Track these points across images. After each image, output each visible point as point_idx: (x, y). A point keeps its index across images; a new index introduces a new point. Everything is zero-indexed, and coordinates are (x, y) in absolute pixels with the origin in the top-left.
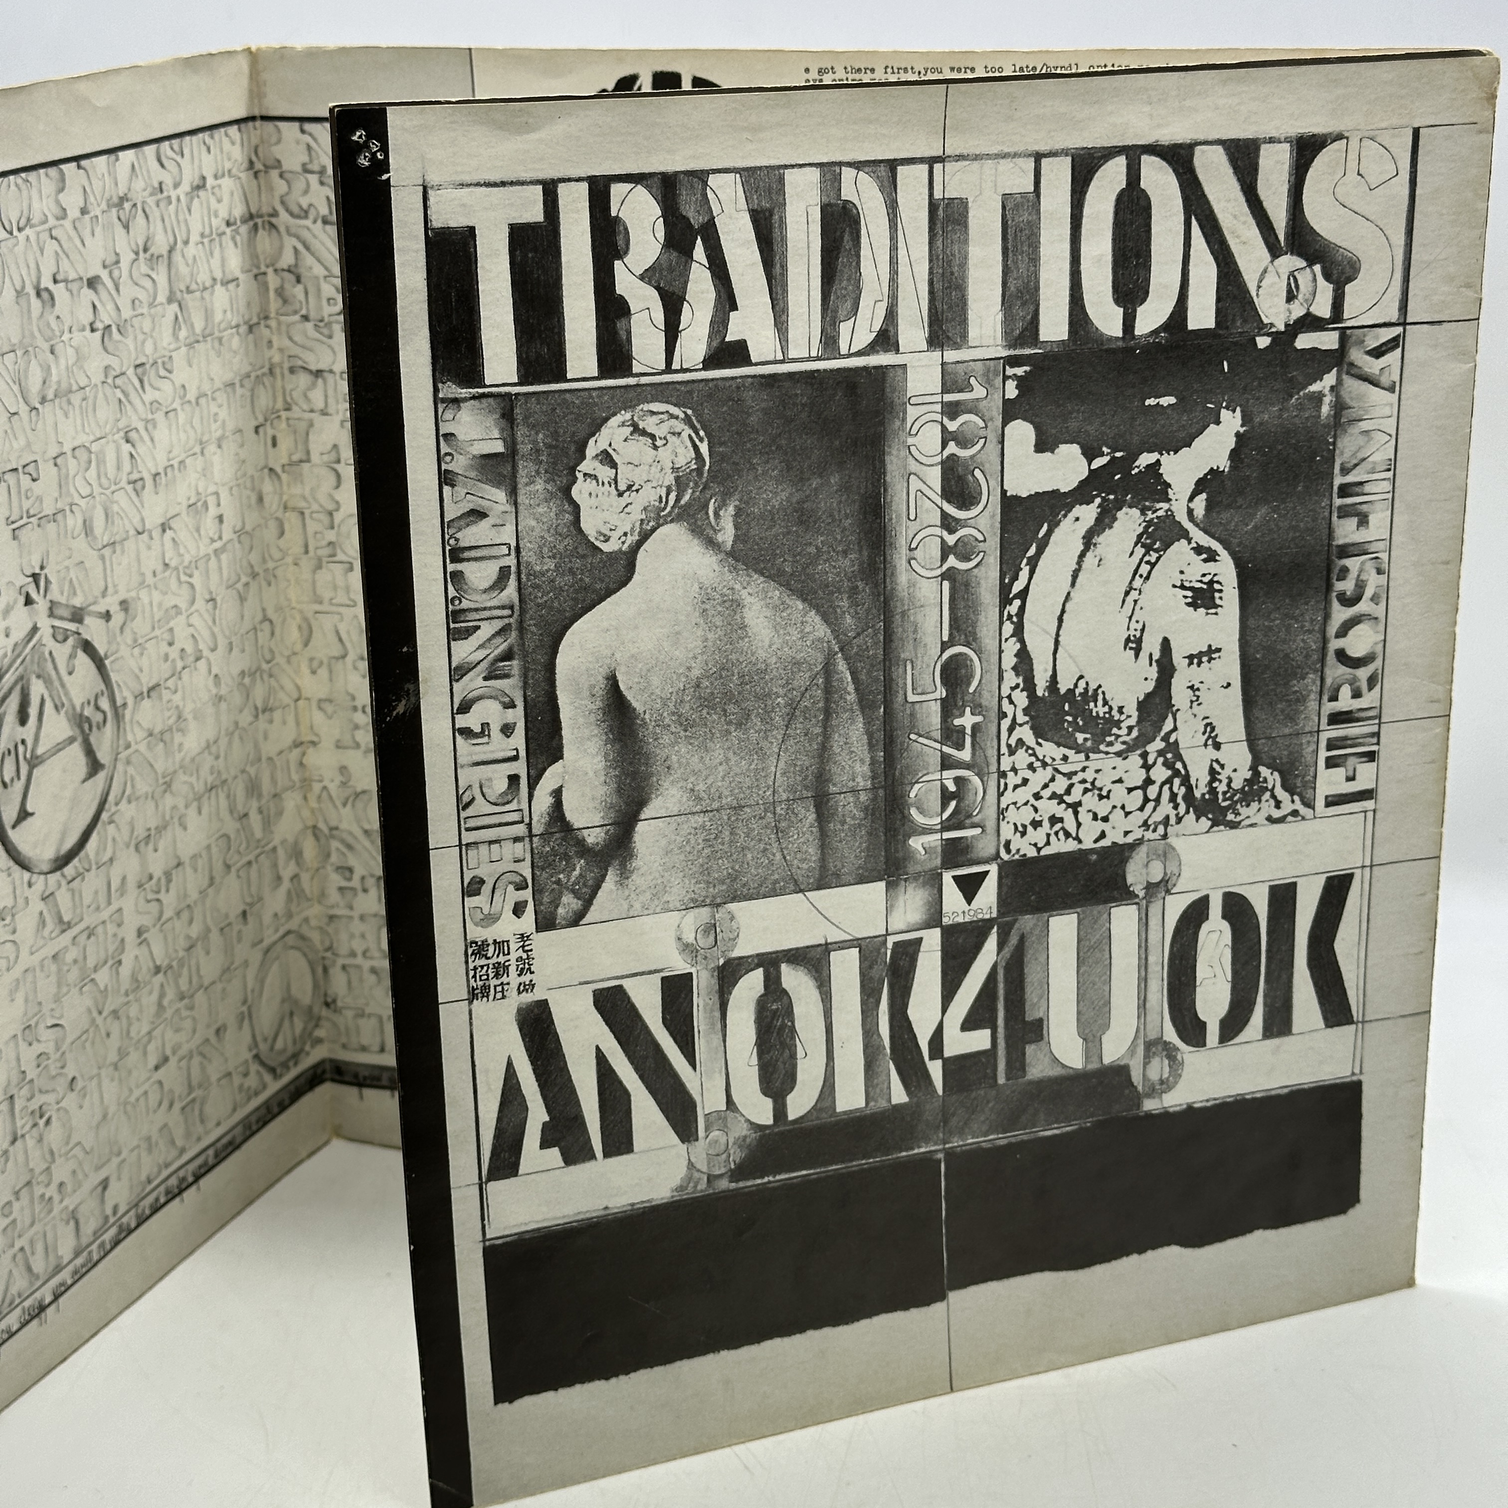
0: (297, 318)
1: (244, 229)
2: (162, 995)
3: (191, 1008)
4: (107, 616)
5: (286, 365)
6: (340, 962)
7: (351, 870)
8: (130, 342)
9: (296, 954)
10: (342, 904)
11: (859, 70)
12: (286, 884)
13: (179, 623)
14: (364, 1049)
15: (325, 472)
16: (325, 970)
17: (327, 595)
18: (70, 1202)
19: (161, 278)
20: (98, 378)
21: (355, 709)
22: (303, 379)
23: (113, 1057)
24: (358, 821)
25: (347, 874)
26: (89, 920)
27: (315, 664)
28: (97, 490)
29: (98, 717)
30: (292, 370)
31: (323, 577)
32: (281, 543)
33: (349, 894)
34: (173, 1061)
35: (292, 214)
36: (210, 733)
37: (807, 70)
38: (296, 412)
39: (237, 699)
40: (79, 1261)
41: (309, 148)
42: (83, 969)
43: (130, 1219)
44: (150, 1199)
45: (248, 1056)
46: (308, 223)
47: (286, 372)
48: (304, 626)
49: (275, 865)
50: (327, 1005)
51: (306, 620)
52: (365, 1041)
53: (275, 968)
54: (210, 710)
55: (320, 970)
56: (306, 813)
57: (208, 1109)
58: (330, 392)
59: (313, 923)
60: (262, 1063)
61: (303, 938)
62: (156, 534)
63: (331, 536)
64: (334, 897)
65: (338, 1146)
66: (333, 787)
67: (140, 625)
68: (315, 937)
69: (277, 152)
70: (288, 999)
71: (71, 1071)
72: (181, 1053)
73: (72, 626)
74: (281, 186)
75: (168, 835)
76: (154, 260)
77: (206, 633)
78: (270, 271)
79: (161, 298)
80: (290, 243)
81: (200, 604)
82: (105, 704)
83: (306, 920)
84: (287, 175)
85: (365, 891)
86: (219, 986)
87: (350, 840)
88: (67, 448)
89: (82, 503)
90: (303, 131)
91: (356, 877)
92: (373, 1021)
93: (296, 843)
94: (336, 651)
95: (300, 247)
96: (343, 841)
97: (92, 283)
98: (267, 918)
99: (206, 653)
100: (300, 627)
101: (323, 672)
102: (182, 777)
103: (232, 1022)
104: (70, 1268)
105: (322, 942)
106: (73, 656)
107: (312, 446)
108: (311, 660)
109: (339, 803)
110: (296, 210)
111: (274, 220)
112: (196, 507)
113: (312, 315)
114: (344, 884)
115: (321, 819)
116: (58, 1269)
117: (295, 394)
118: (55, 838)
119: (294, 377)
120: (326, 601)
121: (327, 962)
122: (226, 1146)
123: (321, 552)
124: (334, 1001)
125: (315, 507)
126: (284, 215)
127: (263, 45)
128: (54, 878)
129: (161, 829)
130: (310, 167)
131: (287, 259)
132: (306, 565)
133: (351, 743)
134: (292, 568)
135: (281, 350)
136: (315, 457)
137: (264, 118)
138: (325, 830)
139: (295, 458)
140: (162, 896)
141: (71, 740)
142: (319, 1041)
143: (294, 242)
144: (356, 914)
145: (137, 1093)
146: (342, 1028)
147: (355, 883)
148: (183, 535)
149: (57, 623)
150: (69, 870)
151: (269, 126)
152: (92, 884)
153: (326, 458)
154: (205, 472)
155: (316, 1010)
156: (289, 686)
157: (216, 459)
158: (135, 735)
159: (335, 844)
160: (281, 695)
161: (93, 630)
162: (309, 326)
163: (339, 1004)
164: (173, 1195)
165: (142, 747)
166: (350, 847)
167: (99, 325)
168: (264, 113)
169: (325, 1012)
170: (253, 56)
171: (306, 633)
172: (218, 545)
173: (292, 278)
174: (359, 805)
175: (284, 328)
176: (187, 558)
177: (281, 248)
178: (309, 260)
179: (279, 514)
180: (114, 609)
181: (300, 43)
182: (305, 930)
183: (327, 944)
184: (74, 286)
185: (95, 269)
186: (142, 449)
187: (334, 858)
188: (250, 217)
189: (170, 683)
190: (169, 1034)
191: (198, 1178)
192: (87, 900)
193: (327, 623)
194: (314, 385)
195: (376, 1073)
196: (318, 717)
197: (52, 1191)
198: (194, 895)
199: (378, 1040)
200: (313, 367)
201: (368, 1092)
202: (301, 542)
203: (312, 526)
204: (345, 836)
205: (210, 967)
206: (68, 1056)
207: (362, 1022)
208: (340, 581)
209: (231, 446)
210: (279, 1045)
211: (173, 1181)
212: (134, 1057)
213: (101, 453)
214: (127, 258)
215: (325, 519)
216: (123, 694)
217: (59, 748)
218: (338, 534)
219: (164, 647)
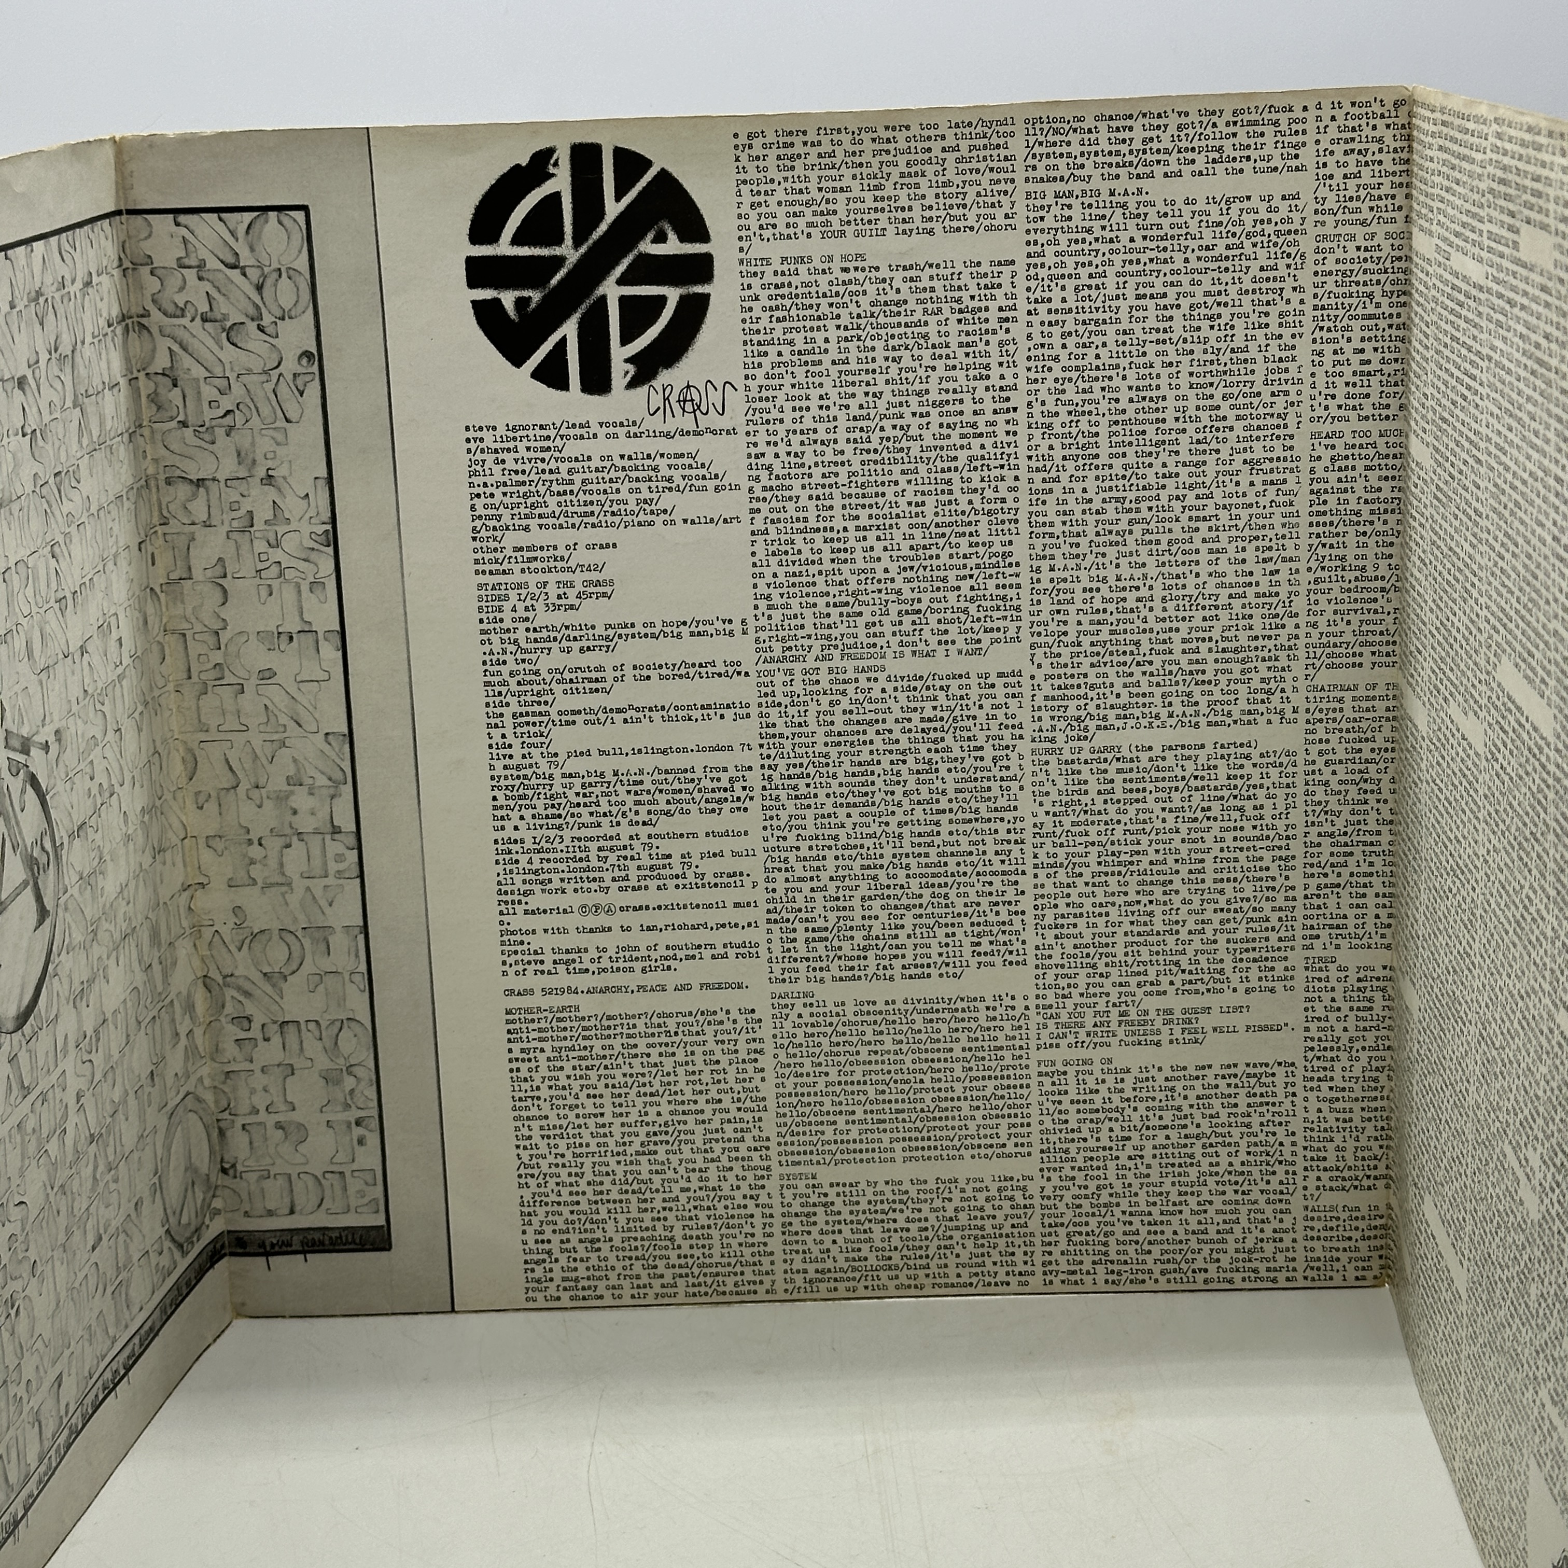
0: (174, 424)
1: (119, 330)
2: (96, 1168)
3: (116, 1181)
4: (46, 747)
5: (162, 477)
6: (240, 1121)
7: (249, 1020)
8: (49, 447)
9: (193, 1117)
10: (240, 1057)
11: (791, 133)
12: (183, 1041)
13: (96, 755)
14: (270, 1213)
15: (208, 588)
16: (222, 1133)
17: (213, 723)
18: (34, 1403)
19: (67, 379)
20: (29, 488)
21: (250, 842)
22: (183, 490)
23: (62, 1238)
24: (256, 964)
25: (246, 1024)
26: (43, 1086)
27: (202, 799)
28: (35, 610)
29: (43, 860)
30: (168, 482)
31: (209, 702)
32: (163, 668)
33: (248, 1046)
34: (105, 1238)
35: (165, 314)
36: (123, 878)
37: (736, 136)
38: (174, 524)
39: (140, 839)
40: (42, 1468)
41: (185, 240)
42: (39, 1139)
43: (77, 1420)
44: (91, 1396)
45: (161, 1231)
46: (185, 321)
47: (162, 483)
48: (189, 758)
49: (173, 1020)
50: (224, 1171)
51: (190, 751)
52: (271, 1206)
53: (179, 1134)
54: (122, 851)
55: (215, 1134)
56: (197, 963)
57: (132, 1293)
58: (214, 502)
59: (207, 1082)
60: (173, 1240)
61: (199, 1100)
62: (77, 657)
63: (217, 657)
64: (230, 1050)
65: (241, 1326)
66: (226, 931)
67: (70, 758)
68: (209, 1097)
69: (147, 247)
70: (190, 1168)
71: (32, 1255)
72: (112, 1230)
73: (21, 758)
74: (153, 285)
75: (96, 987)
76: (62, 359)
77: (115, 765)
78: (142, 375)
79: (69, 403)
80: (164, 344)
81: (110, 733)
82: (48, 846)
83: (201, 1079)
84: (159, 272)
85: (267, 1040)
86: (136, 1155)
87: (247, 986)
88: (12, 564)
89: (24, 622)
90: (177, 224)
91: (256, 1026)
92: (281, 1181)
93: (189, 995)
94: (226, 780)
95: (176, 348)
96: (239, 989)
97: (21, 383)
98: (170, 1080)
99: (117, 788)
100: (184, 760)
101: (211, 807)
102: (105, 925)
103: (146, 1194)
104: (35, 1478)
105: (217, 1102)
106: (23, 791)
107: (193, 562)
108: (197, 794)
109: (233, 948)
110: (171, 309)
111: (144, 321)
112: (104, 629)
113: (191, 420)
114: (243, 1035)
115: (213, 967)
116: (27, 1478)
117: (172, 507)
118: (17, 991)
119: (171, 489)
120: (213, 728)
121: (223, 1124)
122: (148, 1333)
123: (204, 676)
124: (234, 1166)
125: (198, 628)
126: (156, 315)
127: (128, 134)
128: (17, 1036)
129: (91, 981)
130: (186, 262)
131: (162, 362)
132: (190, 691)
133: (246, 880)
134: (173, 695)
135: (156, 461)
136: (197, 573)
137: (130, 212)
138: (220, 980)
139: (174, 576)
140: (92, 1057)
141: (25, 884)
142: (217, 1212)
143: (169, 343)
144: (256, 1067)
145: (81, 1276)
146: (244, 1196)
147: (256, 1032)
148: (96, 660)
149: (13, 755)
150: (27, 1029)
151: (139, 219)
152: (43, 1044)
153: (209, 573)
154: (107, 592)
155: (213, 1179)
156: (176, 824)
157: (114, 577)
158: (70, 878)
159: (230, 993)
160: (170, 834)
161: (38, 762)
162: (188, 432)
163: (240, 1168)
164: (110, 1390)
165: (75, 891)
166: (247, 994)
167: (28, 430)
168: (131, 207)
169: (222, 1180)
170: (119, 146)
171: (190, 766)
172: (120, 670)
173: (168, 382)
174: (257, 946)
175: (158, 437)
176: (100, 685)
177: (154, 350)
178: (186, 361)
179: (160, 638)
180: (52, 739)
181: (171, 130)
182: (200, 1092)
183: (224, 1104)
184: (9, 386)
185: (23, 370)
186: (64, 565)
187: (229, 1009)
188: (123, 318)
189: (93, 822)
190: (102, 1209)
191: (128, 1369)
192: (41, 1063)
193: (215, 752)
194: (195, 496)
195: (286, 1237)
196: (207, 856)
197: (21, 1391)
198: (115, 1053)
199: (287, 1200)
200: (194, 477)
201: (274, 1260)
202: (183, 667)
203: (195, 648)
204: (241, 982)
205: (128, 1132)
206: (31, 1236)
207: (267, 1184)
208: (229, 705)
209: (123, 562)
210: (184, 1220)
211: (108, 1375)
212: (77, 1236)
213: (35, 567)
214: (44, 357)
215: (211, 640)
216: (61, 834)
217: (17, 893)
218: (226, 654)
219: (88, 783)
